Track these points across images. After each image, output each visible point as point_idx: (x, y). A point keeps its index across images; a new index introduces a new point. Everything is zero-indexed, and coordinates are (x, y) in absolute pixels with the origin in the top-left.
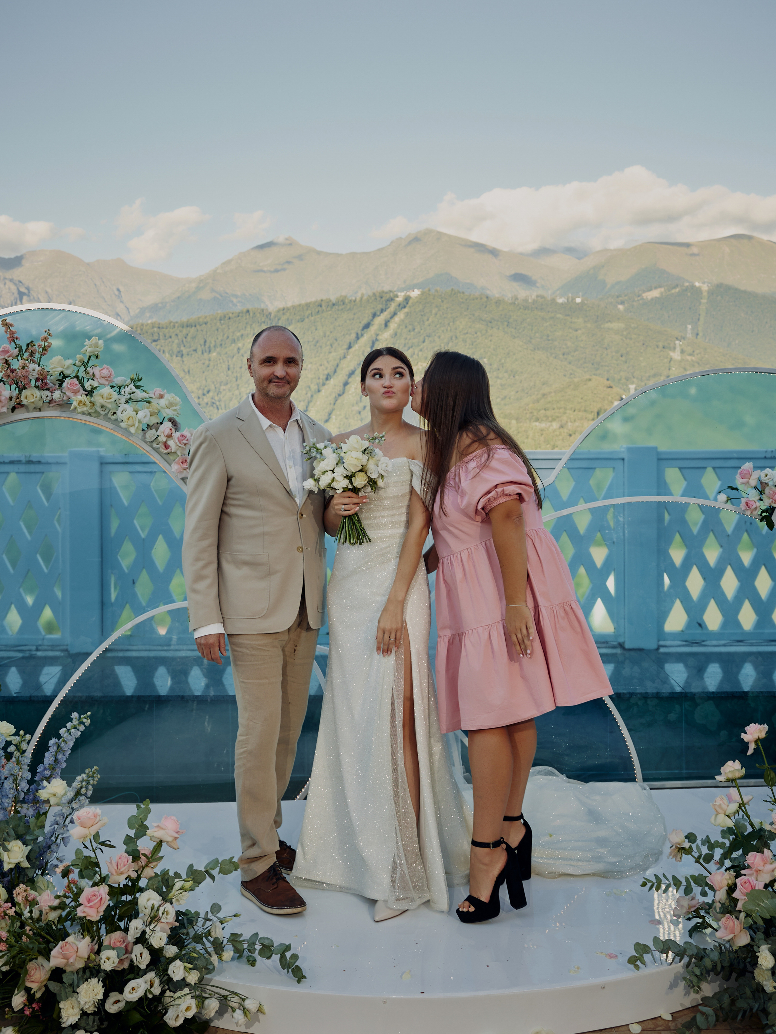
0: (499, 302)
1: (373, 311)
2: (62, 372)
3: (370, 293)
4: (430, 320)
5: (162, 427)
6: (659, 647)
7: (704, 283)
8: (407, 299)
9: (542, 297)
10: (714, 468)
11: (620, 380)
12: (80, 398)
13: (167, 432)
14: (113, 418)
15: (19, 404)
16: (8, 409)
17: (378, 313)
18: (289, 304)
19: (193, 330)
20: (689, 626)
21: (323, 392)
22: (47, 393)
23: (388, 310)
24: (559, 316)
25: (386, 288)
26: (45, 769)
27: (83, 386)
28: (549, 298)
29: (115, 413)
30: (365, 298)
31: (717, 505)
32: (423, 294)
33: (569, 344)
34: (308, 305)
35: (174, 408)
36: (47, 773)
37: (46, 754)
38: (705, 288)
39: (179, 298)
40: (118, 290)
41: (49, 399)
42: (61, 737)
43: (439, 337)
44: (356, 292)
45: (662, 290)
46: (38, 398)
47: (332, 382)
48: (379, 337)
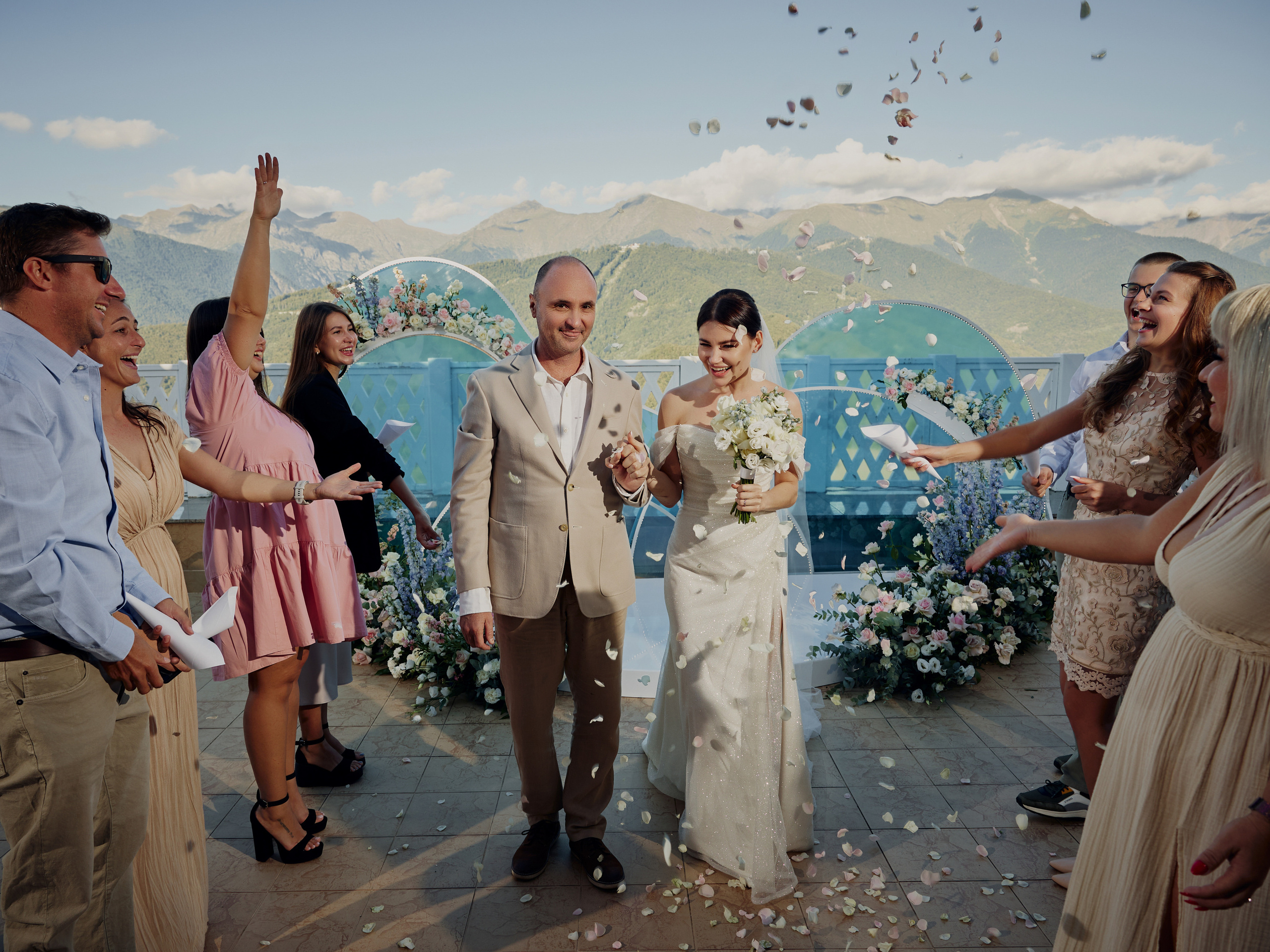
0: (701, 254)
1: (601, 261)
2: (436, 304)
3: (599, 247)
4: (647, 269)
5: (503, 341)
6: (826, 491)
7: (867, 237)
8: (629, 251)
9: (736, 249)
10: (868, 371)
11: (796, 316)
12: (450, 321)
13: (508, 343)
14: (471, 335)
15: (407, 325)
16: (401, 328)
17: (606, 263)
18: (535, 256)
20: (847, 477)
22: (426, 318)
23: (614, 261)
24: (749, 265)
25: (612, 242)
27: (450, 314)
28: (742, 250)
29: (472, 331)
30: (595, 250)
31: (870, 392)
32: (641, 247)
33: (757, 287)
35: (511, 328)
38: (868, 241)
39: (447, 251)
40: (399, 244)
41: (428, 322)
43: (654, 282)
44: (588, 246)
45: (833, 243)
46: (420, 322)
48: (607, 283)
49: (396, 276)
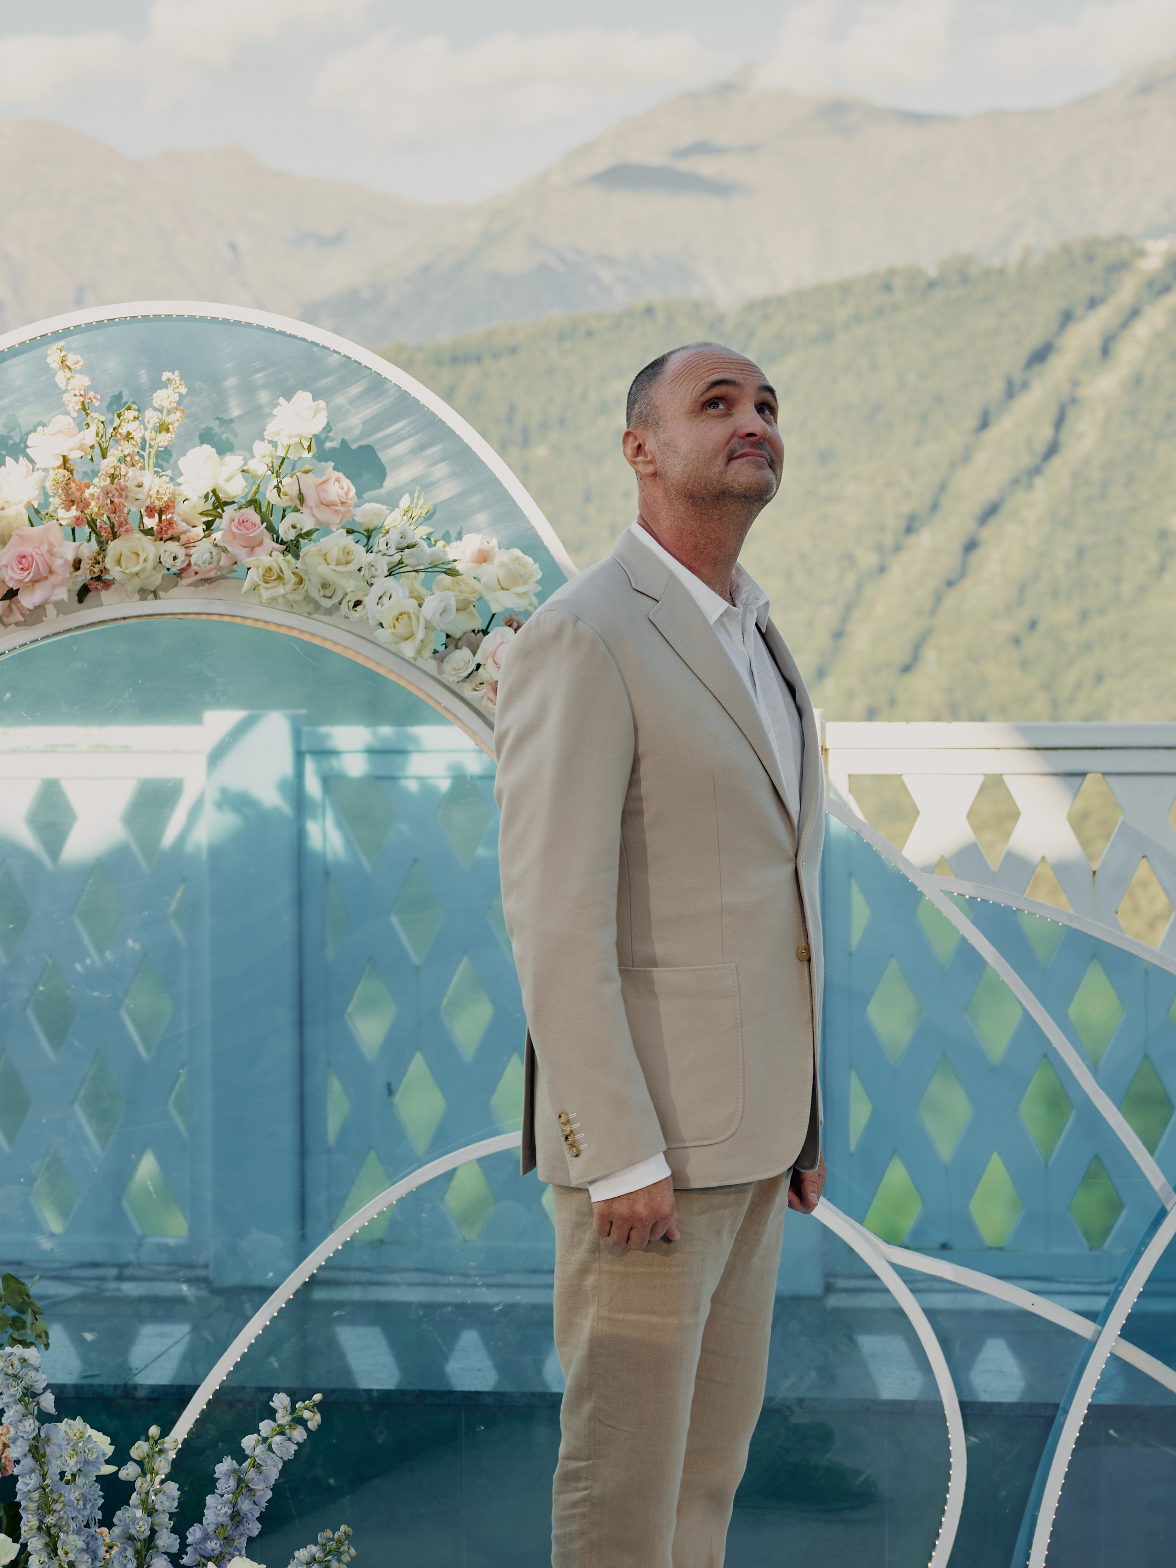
1: (1060, 303)
2: (214, 491)
3: (1054, 246)
5: (488, 643)
12: (267, 561)
14: (355, 616)
15: (99, 578)
16: (69, 591)
17: (1079, 311)
18: (785, 285)
19: (472, 373)
21: (897, 573)
22: (173, 547)
23: (1112, 302)
25: (1107, 228)
26: (206, 1538)
27: (271, 529)
29: (358, 603)
30: (1035, 260)
34: (845, 289)
35: (522, 589)
36: (213, 1545)
37: (210, 1500)
39: (426, 269)
41: (179, 564)
42: (246, 1457)
44: (1007, 243)
46: (150, 564)
47: (925, 539)
49: (60, 378)
